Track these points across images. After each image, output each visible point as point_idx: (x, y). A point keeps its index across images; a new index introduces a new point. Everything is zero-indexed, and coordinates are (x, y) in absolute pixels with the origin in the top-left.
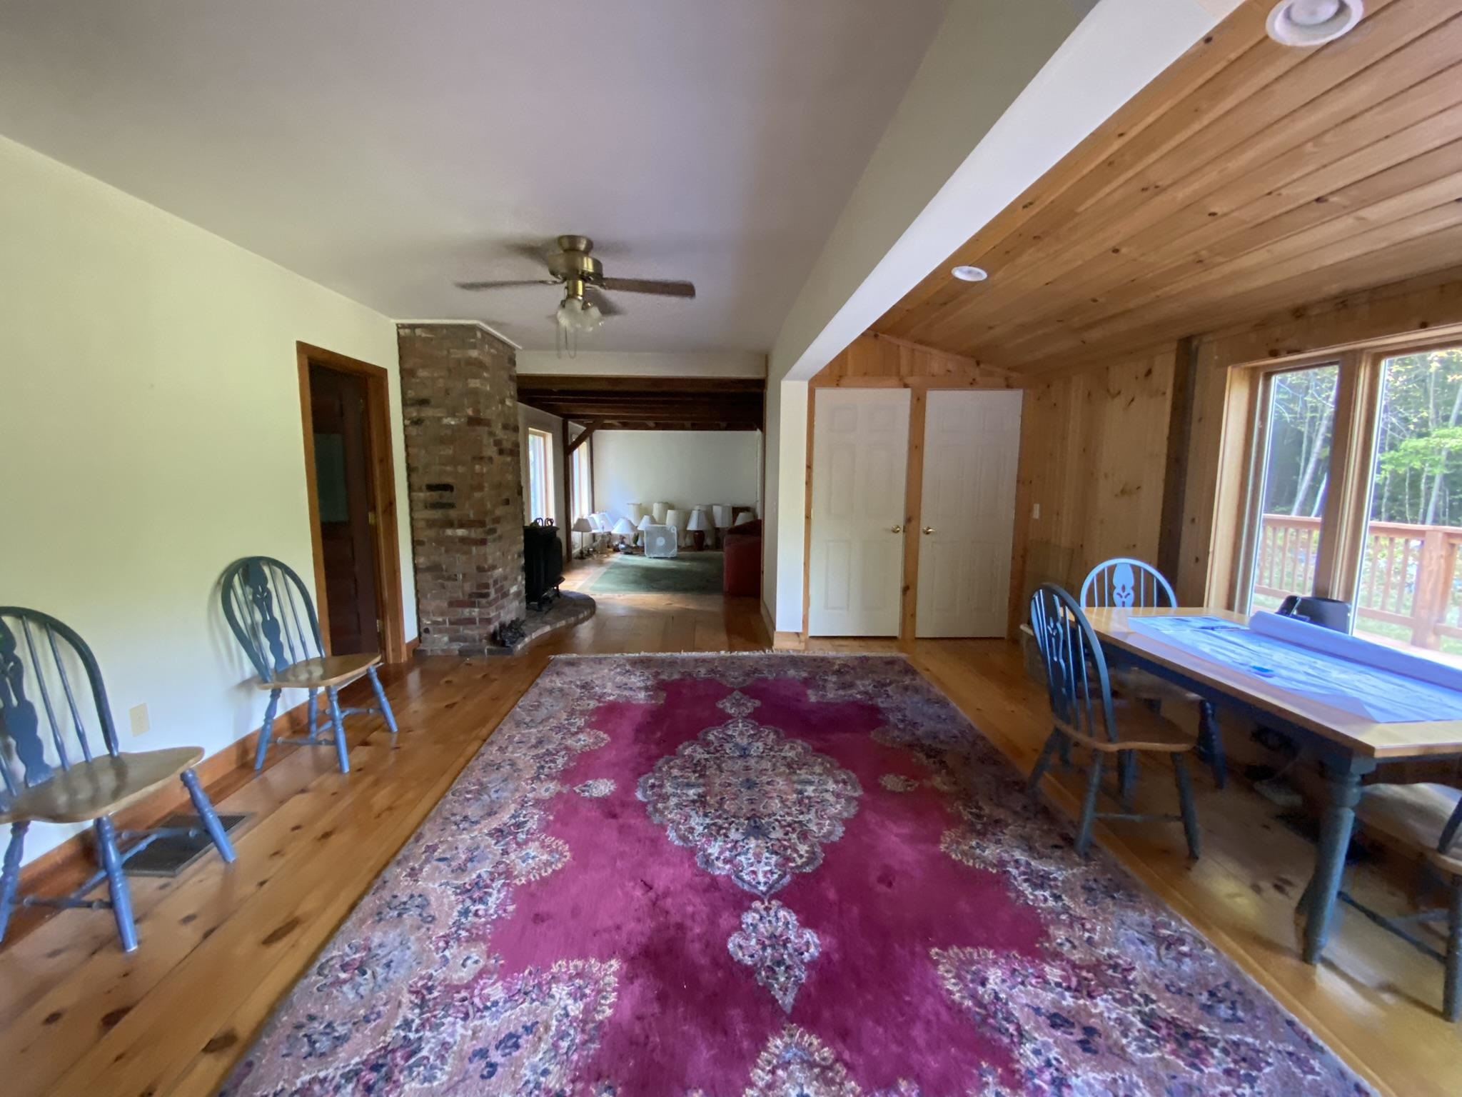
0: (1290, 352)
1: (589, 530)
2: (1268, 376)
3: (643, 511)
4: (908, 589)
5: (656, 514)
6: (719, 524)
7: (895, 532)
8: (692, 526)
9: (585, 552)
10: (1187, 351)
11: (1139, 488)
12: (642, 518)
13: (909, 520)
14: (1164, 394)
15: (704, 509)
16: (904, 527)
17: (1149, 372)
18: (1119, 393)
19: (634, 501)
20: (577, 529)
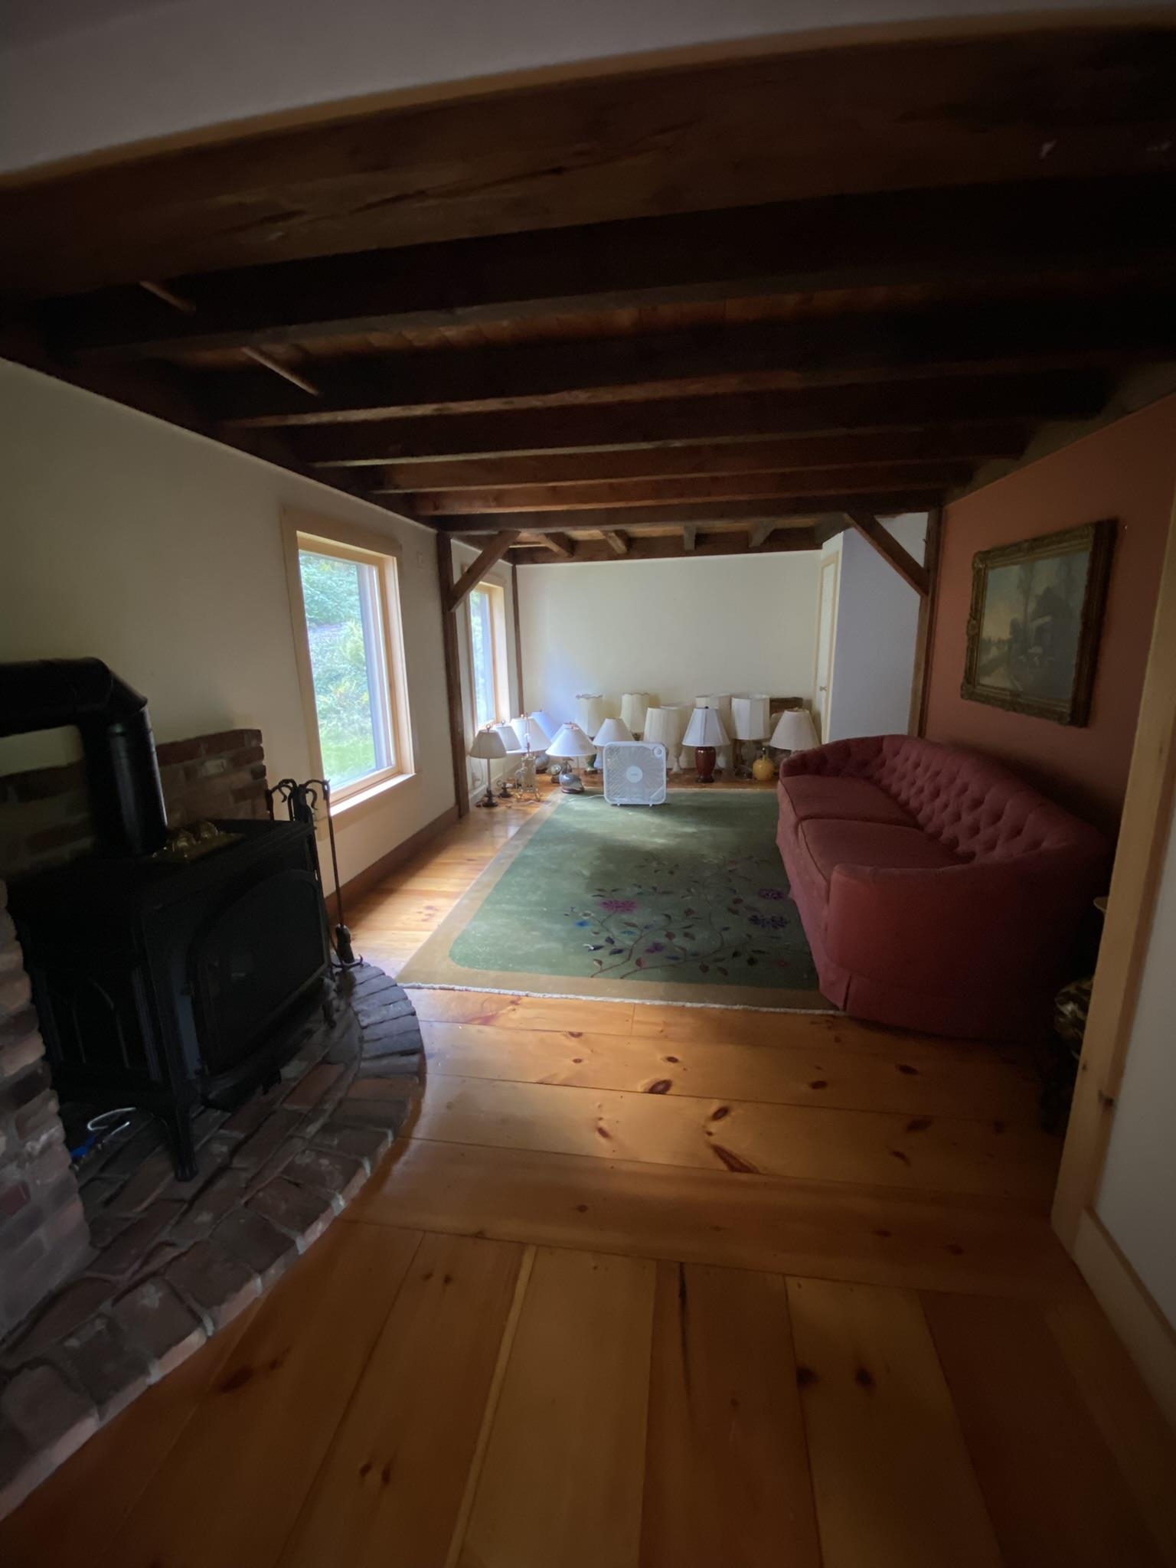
1: (501, 754)
3: (604, 709)
5: (625, 715)
6: (743, 735)
8: (694, 738)
9: (496, 792)
12: (602, 723)
15: (714, 705)
19: (590, 692)
20: (478, 753)
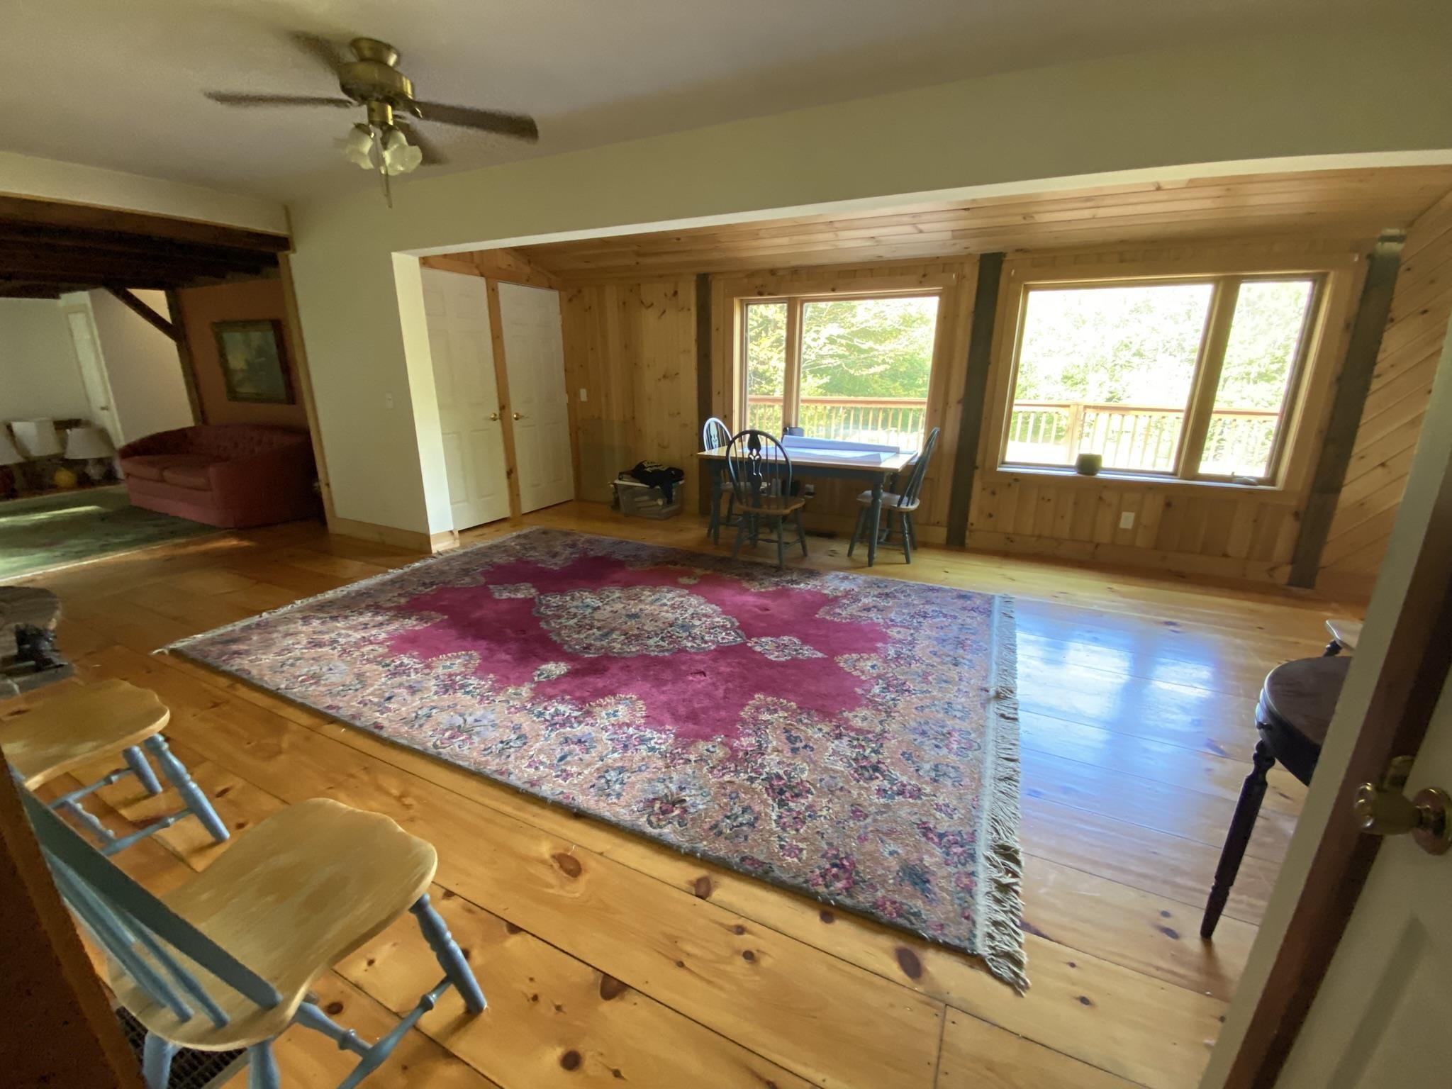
0: (770, 294)
2: (747, 305)
4: (510, 473)
7: (494, 419)
10: (704, 283)
11: (677, 374)
13: (503, 408)
14: (689, 310)
16: (500, 415)
17: (676, 293)
18: (652, 305)
